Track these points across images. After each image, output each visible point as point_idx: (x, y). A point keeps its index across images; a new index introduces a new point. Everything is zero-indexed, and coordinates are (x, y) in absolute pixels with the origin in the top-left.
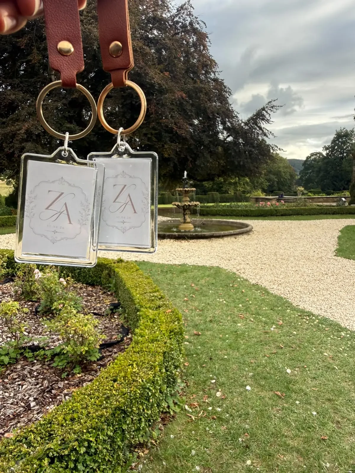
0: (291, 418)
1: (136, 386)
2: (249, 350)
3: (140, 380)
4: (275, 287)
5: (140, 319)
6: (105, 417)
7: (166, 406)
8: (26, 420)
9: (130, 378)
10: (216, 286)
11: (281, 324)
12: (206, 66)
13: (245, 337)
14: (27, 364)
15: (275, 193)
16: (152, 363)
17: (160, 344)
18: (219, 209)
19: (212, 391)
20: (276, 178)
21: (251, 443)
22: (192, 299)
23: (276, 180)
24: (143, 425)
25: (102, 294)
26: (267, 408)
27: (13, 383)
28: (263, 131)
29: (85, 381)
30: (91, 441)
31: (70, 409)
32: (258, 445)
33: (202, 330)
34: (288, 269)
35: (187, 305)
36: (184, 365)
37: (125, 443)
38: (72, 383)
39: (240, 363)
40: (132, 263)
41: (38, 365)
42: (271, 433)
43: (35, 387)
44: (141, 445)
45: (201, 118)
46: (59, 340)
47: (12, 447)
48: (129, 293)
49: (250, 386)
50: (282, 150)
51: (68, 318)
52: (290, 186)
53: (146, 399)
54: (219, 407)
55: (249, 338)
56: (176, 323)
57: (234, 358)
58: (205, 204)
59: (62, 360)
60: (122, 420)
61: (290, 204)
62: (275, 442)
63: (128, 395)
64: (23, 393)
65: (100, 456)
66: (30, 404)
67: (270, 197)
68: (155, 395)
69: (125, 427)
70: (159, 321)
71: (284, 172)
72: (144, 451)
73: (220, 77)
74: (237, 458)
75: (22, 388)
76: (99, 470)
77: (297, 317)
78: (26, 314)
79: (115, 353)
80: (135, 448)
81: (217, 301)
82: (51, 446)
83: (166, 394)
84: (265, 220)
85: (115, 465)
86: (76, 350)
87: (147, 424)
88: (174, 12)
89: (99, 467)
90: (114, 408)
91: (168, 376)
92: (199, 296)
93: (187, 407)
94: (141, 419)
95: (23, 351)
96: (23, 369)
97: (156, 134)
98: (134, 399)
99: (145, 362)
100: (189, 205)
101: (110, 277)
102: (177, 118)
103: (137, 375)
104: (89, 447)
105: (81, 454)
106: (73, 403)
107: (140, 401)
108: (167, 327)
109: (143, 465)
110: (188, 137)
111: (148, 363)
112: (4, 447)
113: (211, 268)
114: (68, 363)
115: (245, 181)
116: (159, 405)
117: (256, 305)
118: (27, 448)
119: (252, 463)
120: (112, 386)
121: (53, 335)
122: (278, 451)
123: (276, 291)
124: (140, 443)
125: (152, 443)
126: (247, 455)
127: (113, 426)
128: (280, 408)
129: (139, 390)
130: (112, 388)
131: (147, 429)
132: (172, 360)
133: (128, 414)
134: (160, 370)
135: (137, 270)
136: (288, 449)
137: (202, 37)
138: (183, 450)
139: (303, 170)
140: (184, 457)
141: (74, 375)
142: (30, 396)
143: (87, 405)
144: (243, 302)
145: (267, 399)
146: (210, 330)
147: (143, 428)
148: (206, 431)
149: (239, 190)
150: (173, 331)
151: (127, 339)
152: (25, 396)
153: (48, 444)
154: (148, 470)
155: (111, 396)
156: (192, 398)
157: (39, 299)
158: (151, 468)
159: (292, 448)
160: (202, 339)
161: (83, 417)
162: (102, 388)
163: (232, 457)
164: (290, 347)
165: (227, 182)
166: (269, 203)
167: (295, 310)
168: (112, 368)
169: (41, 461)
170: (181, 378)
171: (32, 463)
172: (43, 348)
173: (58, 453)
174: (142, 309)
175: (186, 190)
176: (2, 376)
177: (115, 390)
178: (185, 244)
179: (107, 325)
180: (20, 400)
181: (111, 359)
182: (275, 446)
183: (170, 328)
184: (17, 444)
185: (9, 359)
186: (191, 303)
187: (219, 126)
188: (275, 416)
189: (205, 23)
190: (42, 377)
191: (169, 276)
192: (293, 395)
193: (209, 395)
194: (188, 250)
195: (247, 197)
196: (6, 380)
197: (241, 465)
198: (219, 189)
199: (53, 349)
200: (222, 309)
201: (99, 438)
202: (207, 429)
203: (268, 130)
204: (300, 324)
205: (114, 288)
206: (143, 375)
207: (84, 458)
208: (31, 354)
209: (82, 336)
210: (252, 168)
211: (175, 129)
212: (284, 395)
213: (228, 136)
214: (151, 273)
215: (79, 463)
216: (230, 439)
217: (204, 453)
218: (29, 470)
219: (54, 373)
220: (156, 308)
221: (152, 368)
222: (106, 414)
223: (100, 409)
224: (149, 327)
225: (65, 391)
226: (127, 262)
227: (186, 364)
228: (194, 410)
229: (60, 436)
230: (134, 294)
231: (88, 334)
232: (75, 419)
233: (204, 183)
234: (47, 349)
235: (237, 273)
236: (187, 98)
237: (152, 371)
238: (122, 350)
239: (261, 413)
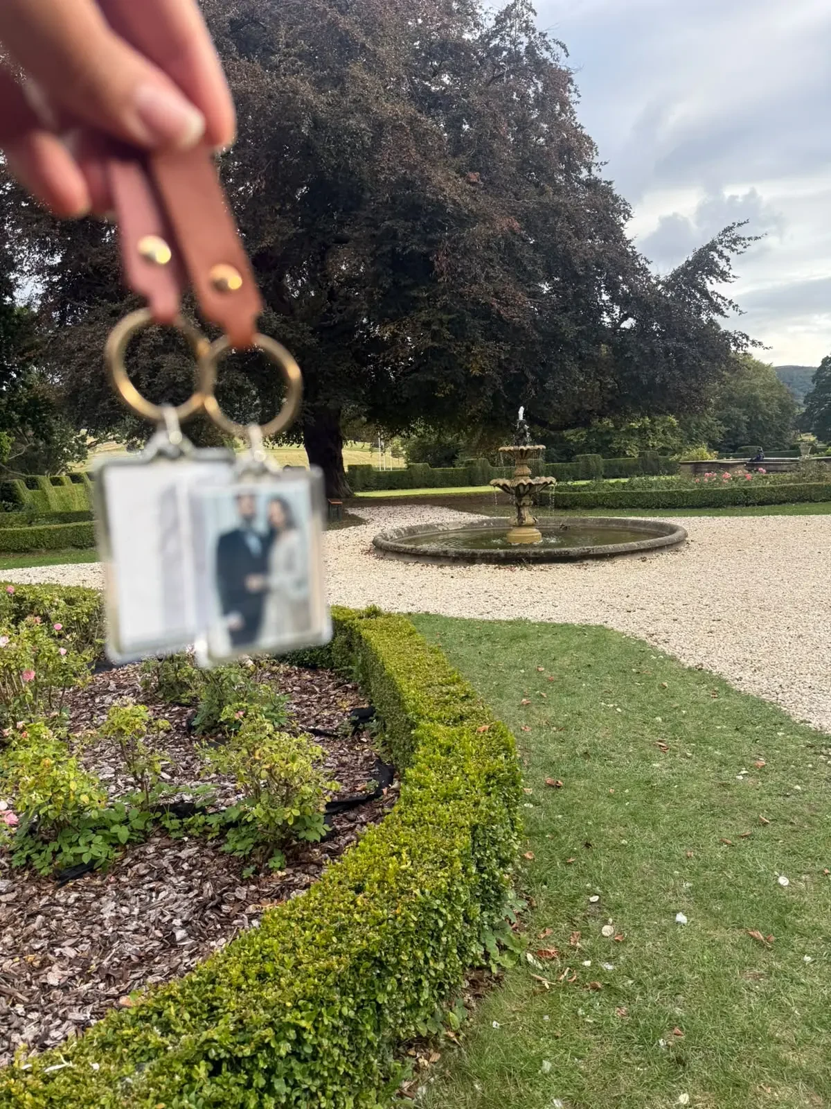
0: (790, 996)
1: (407, 905)
2: (682, 827)
3: (417, 892)
4: (747, 675)
5: (417, 745)
6: (336, 975)
7: (480, 952)
8: (165, 969)
9: (394, 886)
10: (597, 673)
11: (764, 766)
12: (569, 151)
13: (672, 795)
14: (168, 843)
15: (742, 450)
16: (446, 852)
17: (463, 806)
18: (604, 492)
19: (592, 923)
20: (744, 414)
21: (690, 1053)
22: (541, 701)
23: (745, 418)
24: (425, 995)
25: (334, 689)
26: (728, 970)
27: (138, 886)
28: (711, 300)
29: (295, 886)
30: (304, 1029)
31: (256, 951)
32: (707, 1060)
33: (565, 776)
34: (778, 632)
35: (527, 716)
36: (523, 858)
37: (383, 1036)
38: (266, 890)
39: (660, 857)
40: (400, 618)
41: (191, 847)
42: (738, 1030)
43: (185, 896)
44: (423, 1042)
45: (557, 279)
46: (237, 792)
47: (130, 1032)
48: (393, 686)
49: (685, 914)
50: (760, 343)
51: (256, 742)
52: (780, 434)
53: (432, 936)
54: (609, 960)
55: (681, 800)
56: (502, 757)
57: (644, 846)
58: (569, 483)
59: (244, 837)
60: (377, 983)
61: (781, 476)
62: (749, 1054)
63: (388, 924)
64: (159, 909)
65: (325, 1063)
66: (173, 934)
67: (731, 461)
68: (454, 928)
69: (382, 999)
70: (461, 751)
71: (766, 400)
72: (430, 1056)
73: (602, 175)
74: (655, 1086)
75: (157, 897)
76: (324, 1094)
77: (802, 750)
78: (168, 732)
79: (363, 824)
80: (410, 1046)
81: (601, 707)
82: (213, 1033)
83: (480, 925)
84: (718, 515)
85: (360, 1086)
86: (273, 815)
87: (435, 992)
88: (490, 24)
89: (323, 1088)
90: (356, 953)
91: (484, 882)
92: (556, 696)
93: (530, 957)
94: (420, 981)
95: (158, 814)
96: (160, 854)
97: (450, 321)
98: (404, 934)
99: (429, 849)
100: (530, 484)
101: (351, 649)
102: (501, 280)
103: (409, 878)
104: (299, 1041)
105: (281, 1058)
106: (263, 938)
107: (418, 941)
108: (480, 766)
109: (427, 1090)
110: (526, 324)
111: (435, 851)
112: (111, 1030)
113: (584, 629)
114: (257, 845)
115: (667, 424)
116: (462, 951)
117: (698, 717)
118: (162, 1036)
119: (693, 1100)
120: (352, 903)
121: (224, 780)
122: (759, 1077)
123: (748, 685)
124: (420, 1036)
125: (447, 1038)
126: (679, 1081)
127: (356, 995)
128: (762, 971)
129: (415, 913)
130: (352, 907)
131: (436, 1006)
132: (493, 845)
133: (390, 968)
134: (465, 869)
135: (410, 634)
136: (783, 1072)
137: (557, 81)
138: (521, 1059)
139: (814, 393)
140: (525, 1076)
141: (269, 872)
142: (175, 915)
143: (294, 944)
144: (665, 711)
145: (728, 948)
146: (586, 777)
147: (426, 1003)
148: (577, 1016)
149: (653, 446)
150: (493, 776)
151: (388, 792)
152: (165, 916)
153: (206, 1028)
154: (440, 1099)
155: (351, 925)
156: (542, 936)
157: (195, 699)
158: (446, 1095)
159: (793, 1070)
160: (565, 796)
161: (285, 971)
162: (329, 905)
163: (642, 1084)
164: (785, 821)
165: (623, 429)
166: (728, 475)
167: (798, 733)
168: (353, 860)
169: (192, 1068)
170: (516, 889)
171: (172, 1070)
172: (203, 811)
173: (228, 1051)
174: (422, 723)
175: (522, 450)
176: (116, 869)
177: (358, 913)
178: (521, 575)
179: (345, 759)
180: (153, 924)
181: (353, 837)
182: (749, 1062)
183: (486, 768)
184: (140, 1024)
185: (128, 833)
186: (537, 712)
187: (601, 294)
188: (749, 989)
189: (564, 47)
190: (200, 874)
191: (485, 647)
192: (796, 940)
193: (585, 932)
194: (529, 589)
195: (671, 462)
196: (124, 879)
197: (664, 1103)
198: (603, 446)
199: (224, 811)
200: (614, 726)
201: (322, 1021)
202: (580, 1011)
203: (723, 298)
204: (810, 766)
205: (361, 675)
206: (423, 879)
207: (289, 1067)
208: (176, 822)
209: (286, 784)
210: (684, 392)
211: (496, 306)
212: (773, 938)
213: (625, 318)
214: (443, 641)
215: (277, 1077)
216: (636, 1040)
217: (572, 1070)
218: (163, 1087)
219: (227, 867)
220: (455, 721)
221: (445, 862)
222: (337, 967)
223: (325, 954)
224: (439, 764)
225: (251, 909)
226: (389, 615)
227: (527, 855)
228: (547, 965)
229: (233, 1012)
230: (405, 687)
231: (301, 780)
232: (267, 974)
233: (565, 433)
234: (211, 810)
235: (649, 641)
236: (523, 232)
237: (446, 871)
238: (376, 819)
239: (715, 982)
